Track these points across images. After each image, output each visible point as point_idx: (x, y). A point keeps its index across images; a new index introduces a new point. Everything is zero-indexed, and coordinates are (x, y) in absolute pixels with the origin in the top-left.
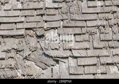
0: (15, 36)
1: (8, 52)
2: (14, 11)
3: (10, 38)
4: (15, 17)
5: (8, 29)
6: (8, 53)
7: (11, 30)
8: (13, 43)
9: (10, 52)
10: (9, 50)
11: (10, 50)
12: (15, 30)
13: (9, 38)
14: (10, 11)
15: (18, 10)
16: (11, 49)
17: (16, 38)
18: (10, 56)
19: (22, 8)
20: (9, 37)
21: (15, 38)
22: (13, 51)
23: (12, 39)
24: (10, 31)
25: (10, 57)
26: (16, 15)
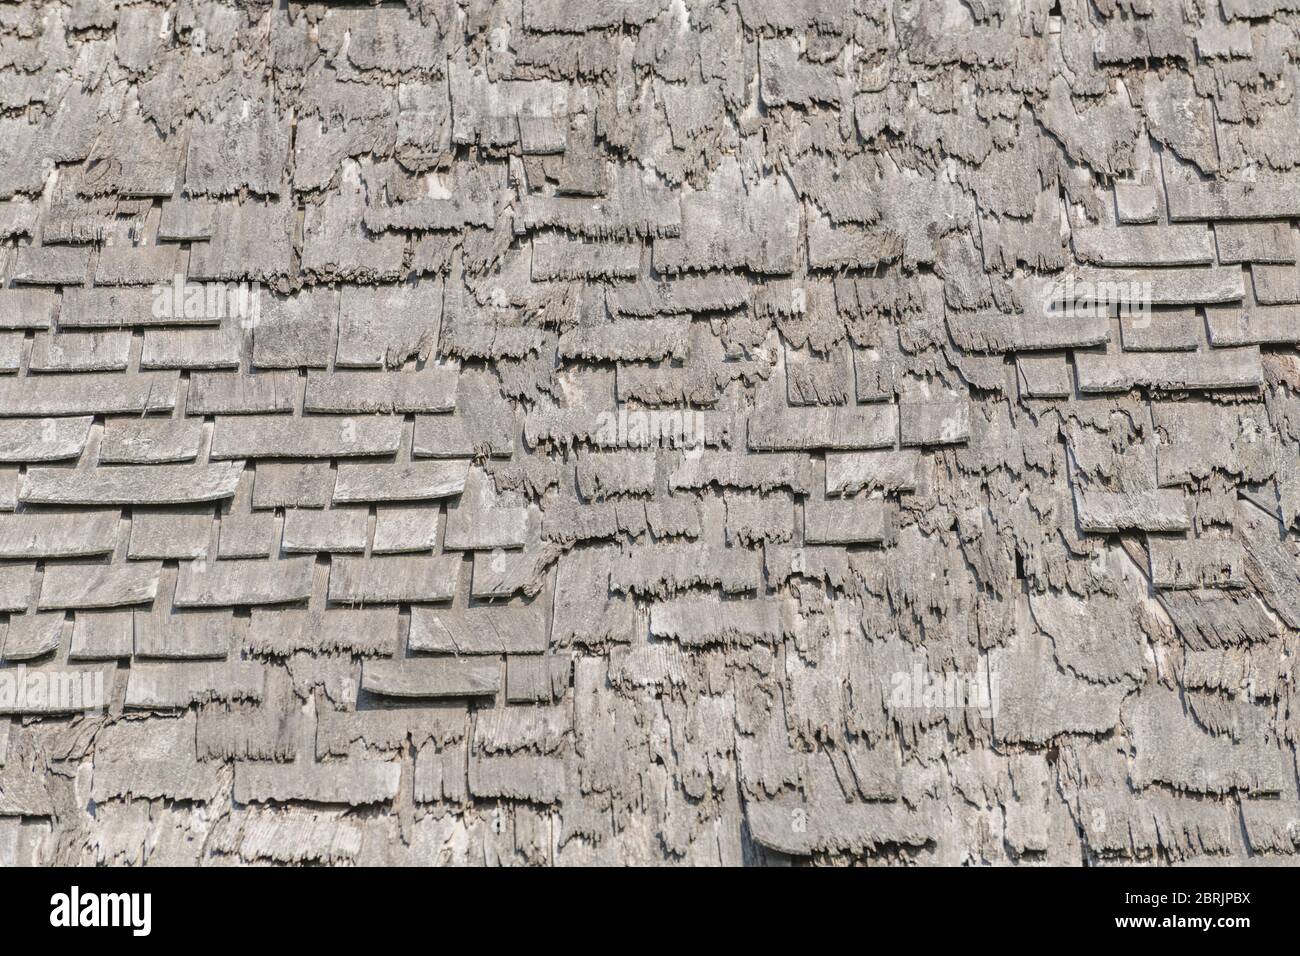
0: (1211, 391)
1: (1195, 486)
2: (1175, 228)
3: (1184, 400)
4: (1187, 271)
5: (1168, 345)
6: (1192, 492)
7: (1181, 350)
8: (1210, 437)
9: (1204, 490)
10: (1196, 479)
11: (1206, 478)
12: (1203, 354)
13: (1180, 401)
14: (1152, 227)
15: (1200, 221)
16: (1206, 470)
17: (1219, 401)
18: (1214, 515)
19: (1216, 213)
20: (1182, 396)
21: (1214, 402)
22: (1218, 483)
23: (1195, 406)
24: (1178, 356)
25: (1216, 524)
26: (1194, 256)
